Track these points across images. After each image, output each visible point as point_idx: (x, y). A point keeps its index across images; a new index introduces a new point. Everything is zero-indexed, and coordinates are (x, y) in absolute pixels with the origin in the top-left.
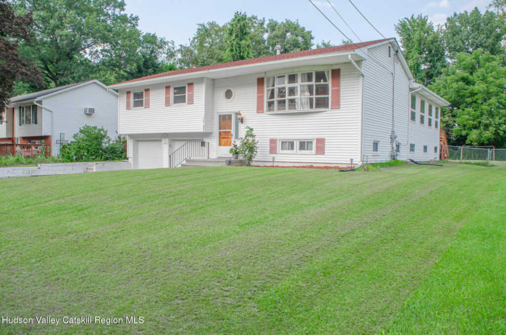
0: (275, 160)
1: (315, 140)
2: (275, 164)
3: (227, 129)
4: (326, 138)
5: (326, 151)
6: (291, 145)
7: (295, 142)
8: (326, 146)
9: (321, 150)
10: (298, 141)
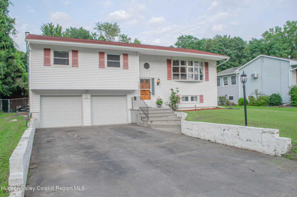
0: (197, 107)
1: (199, 96)
2: (197, 109)
3: (146, 88)
4: (204, 95)
5: (204, 101)
6: (187, 99)
7: (189, 97)
8: (204, 99)
9: (202, 101)
10: (190, 97)
